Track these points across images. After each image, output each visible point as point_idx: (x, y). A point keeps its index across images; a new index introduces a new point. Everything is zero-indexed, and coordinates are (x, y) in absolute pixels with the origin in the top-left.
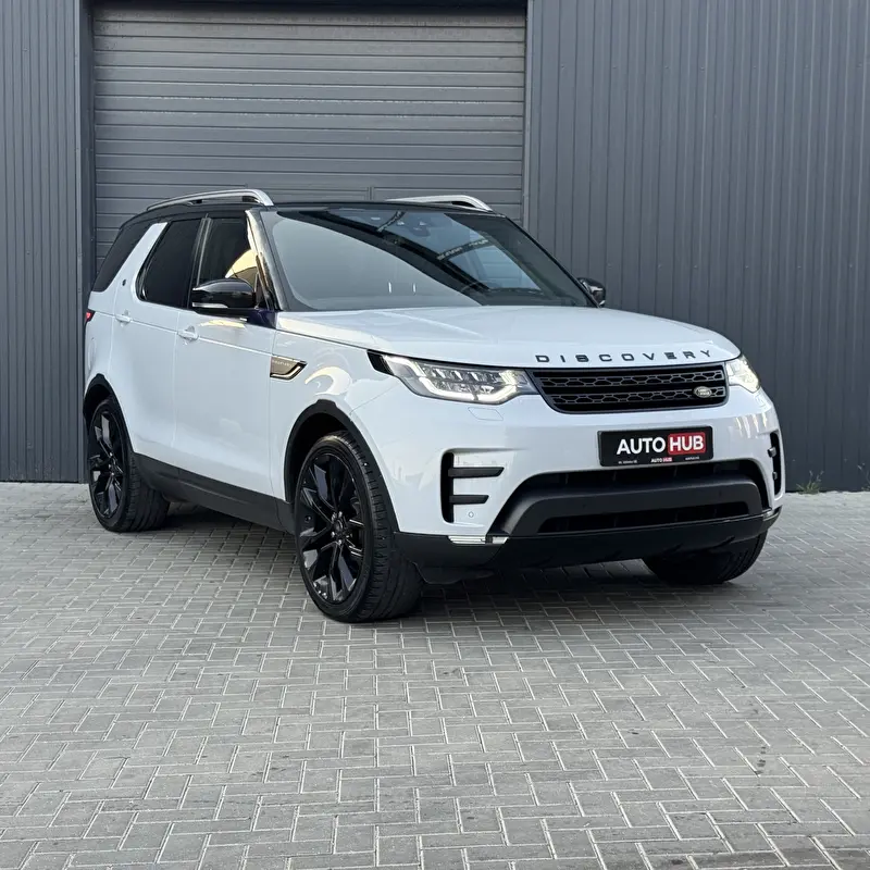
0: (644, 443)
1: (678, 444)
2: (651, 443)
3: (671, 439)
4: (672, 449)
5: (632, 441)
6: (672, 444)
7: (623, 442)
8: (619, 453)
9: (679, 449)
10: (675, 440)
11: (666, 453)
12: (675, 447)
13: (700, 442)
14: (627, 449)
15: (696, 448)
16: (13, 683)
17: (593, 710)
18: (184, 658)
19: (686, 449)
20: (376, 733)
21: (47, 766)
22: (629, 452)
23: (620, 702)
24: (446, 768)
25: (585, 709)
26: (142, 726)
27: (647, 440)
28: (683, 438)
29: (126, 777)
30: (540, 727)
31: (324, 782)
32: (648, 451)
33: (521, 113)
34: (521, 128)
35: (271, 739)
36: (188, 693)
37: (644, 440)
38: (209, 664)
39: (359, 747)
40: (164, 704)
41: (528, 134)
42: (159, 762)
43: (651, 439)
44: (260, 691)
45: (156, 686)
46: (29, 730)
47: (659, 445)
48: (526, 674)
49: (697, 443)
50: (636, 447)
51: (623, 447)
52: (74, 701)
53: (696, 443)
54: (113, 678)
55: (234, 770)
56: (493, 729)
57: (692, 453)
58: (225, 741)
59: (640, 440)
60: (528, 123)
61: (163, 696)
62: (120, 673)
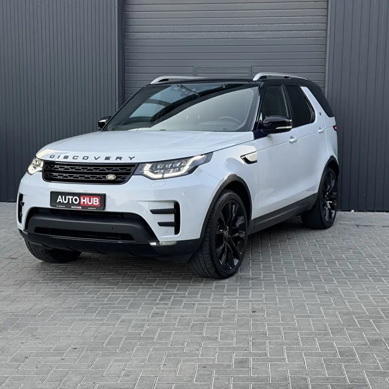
0: (69, 199)
1: (85, 201)
2: (72, 199)
3: (82, 198)
4: (82, 203)
5: (63, 197)
6: (82, 200)
7: (60, 197)
8: (58, 201)
9: (86, 203)
10: (84, 199)
11: (79, 204)
12: (84, 202)
13: (97, 201)
14: (61, 200)
15: (94, 204)
16: (78, 316)
17: (363, 345)
18: (158, 304)
19: (90, 204)
20: (250, 354)
21: (89, 367)
22: (62, 202)
23: (377, 340)
24: (286, 379)
25: (359, 344)
26: (135, 344)
27: (70, 197)
28: (88, 198)
29: (126, 375)
30: (335, 355)
31: (223, 384)
32: (70, 202)
33: (325, 29)
34: (325, 36)
35: (198, 355)
36: (159, 325)
37: (69, 197)
38: (170, 308)
39: (242, 363)
40: (147, 331)
41: (328, 39)
42: (143, 367)
43: (72, 197)
44: (194, 325)
45: (144, 320)
46: (82, 344)
47: (76, 200)
48: (327, 321)
49: (96, 201)
50: (65, 200)
51: (60, 199)
52: (104, 328)
53: (94, 201)
54: (124, 314)
55: (179, 374)
56: (311, 355)
57: (93, 206)
58: (175, 355)
59: (67, 197)
60: (329, 33)
61: (146, 327)
62: (127, 312)
